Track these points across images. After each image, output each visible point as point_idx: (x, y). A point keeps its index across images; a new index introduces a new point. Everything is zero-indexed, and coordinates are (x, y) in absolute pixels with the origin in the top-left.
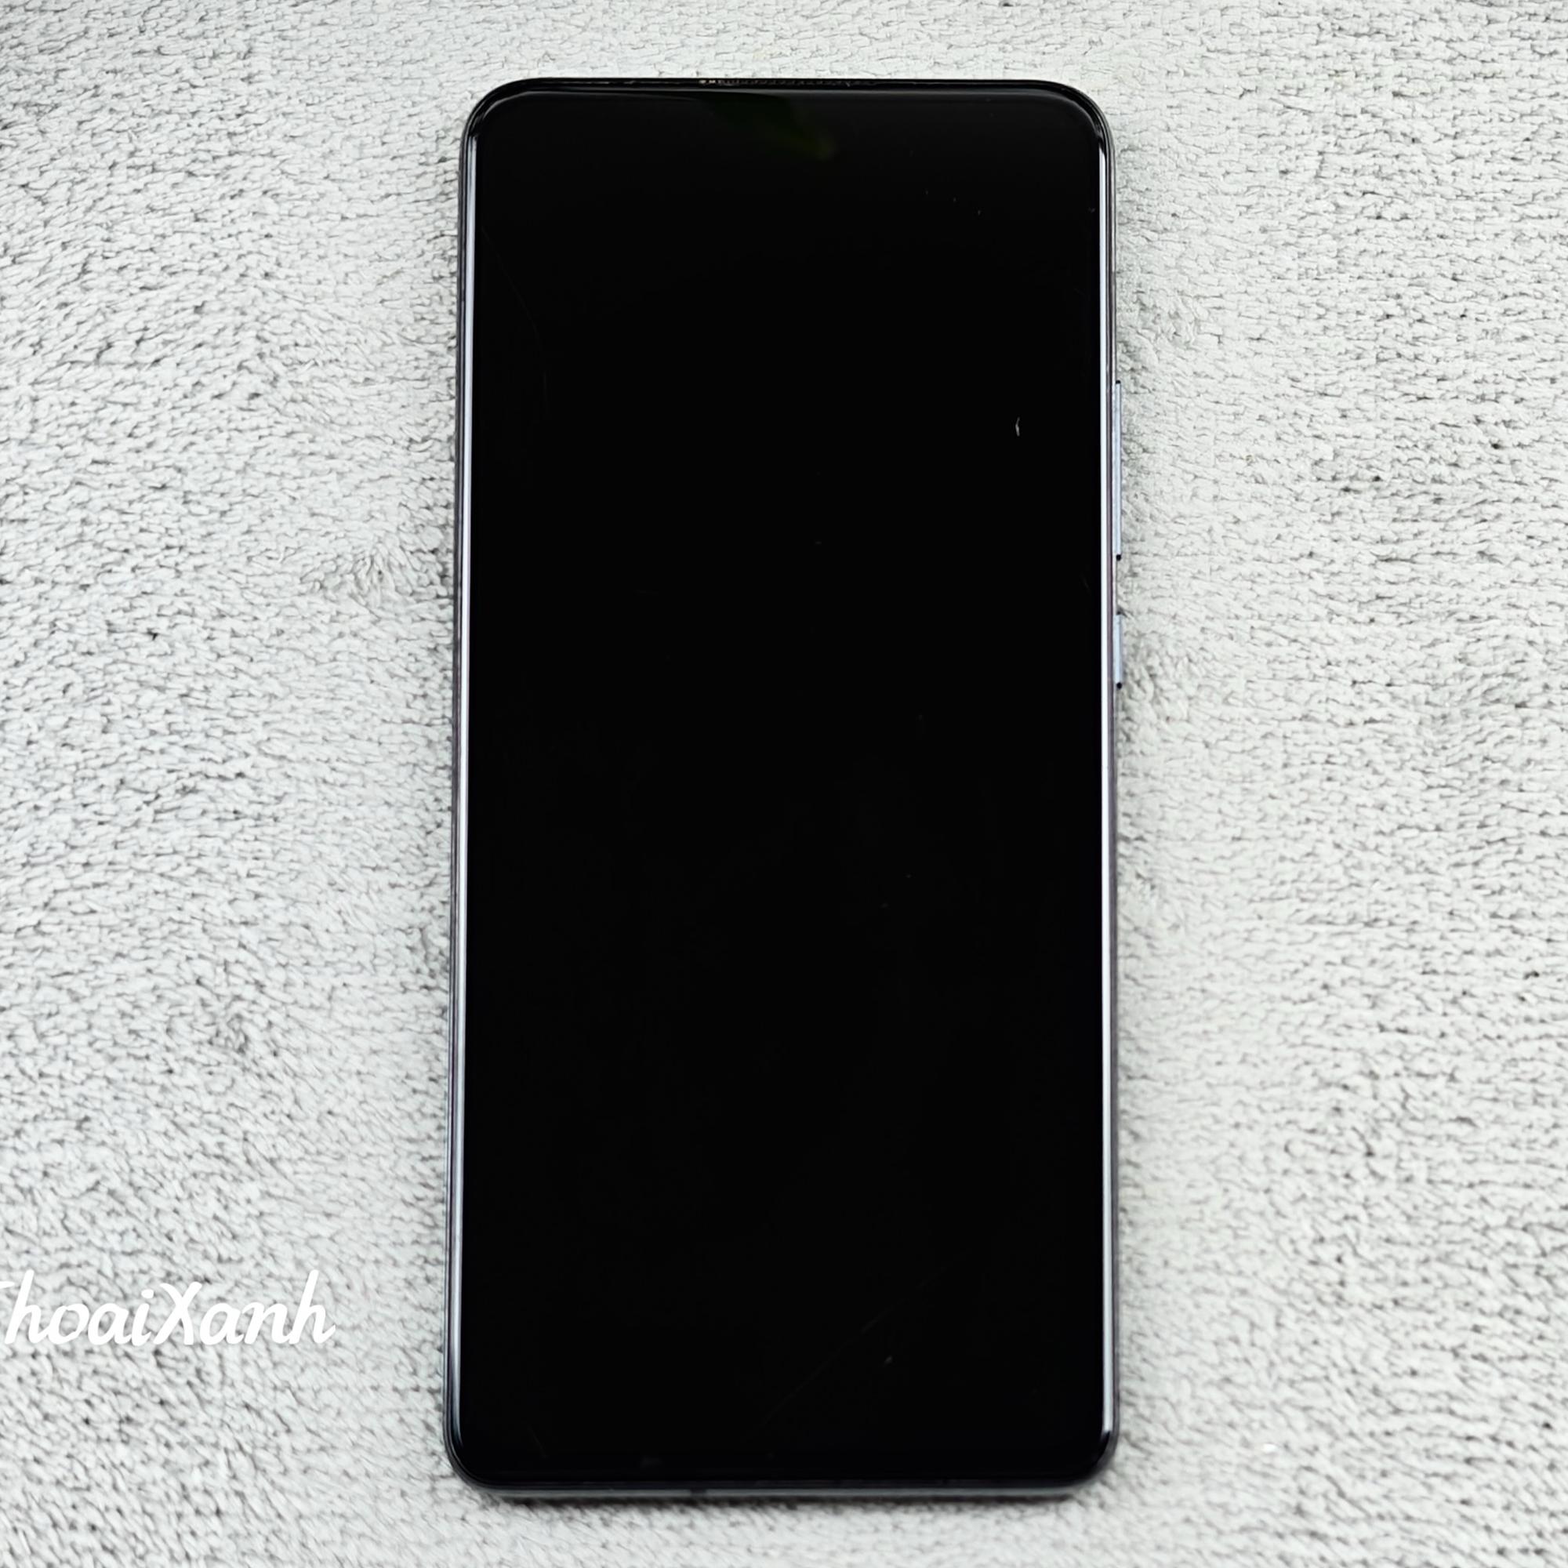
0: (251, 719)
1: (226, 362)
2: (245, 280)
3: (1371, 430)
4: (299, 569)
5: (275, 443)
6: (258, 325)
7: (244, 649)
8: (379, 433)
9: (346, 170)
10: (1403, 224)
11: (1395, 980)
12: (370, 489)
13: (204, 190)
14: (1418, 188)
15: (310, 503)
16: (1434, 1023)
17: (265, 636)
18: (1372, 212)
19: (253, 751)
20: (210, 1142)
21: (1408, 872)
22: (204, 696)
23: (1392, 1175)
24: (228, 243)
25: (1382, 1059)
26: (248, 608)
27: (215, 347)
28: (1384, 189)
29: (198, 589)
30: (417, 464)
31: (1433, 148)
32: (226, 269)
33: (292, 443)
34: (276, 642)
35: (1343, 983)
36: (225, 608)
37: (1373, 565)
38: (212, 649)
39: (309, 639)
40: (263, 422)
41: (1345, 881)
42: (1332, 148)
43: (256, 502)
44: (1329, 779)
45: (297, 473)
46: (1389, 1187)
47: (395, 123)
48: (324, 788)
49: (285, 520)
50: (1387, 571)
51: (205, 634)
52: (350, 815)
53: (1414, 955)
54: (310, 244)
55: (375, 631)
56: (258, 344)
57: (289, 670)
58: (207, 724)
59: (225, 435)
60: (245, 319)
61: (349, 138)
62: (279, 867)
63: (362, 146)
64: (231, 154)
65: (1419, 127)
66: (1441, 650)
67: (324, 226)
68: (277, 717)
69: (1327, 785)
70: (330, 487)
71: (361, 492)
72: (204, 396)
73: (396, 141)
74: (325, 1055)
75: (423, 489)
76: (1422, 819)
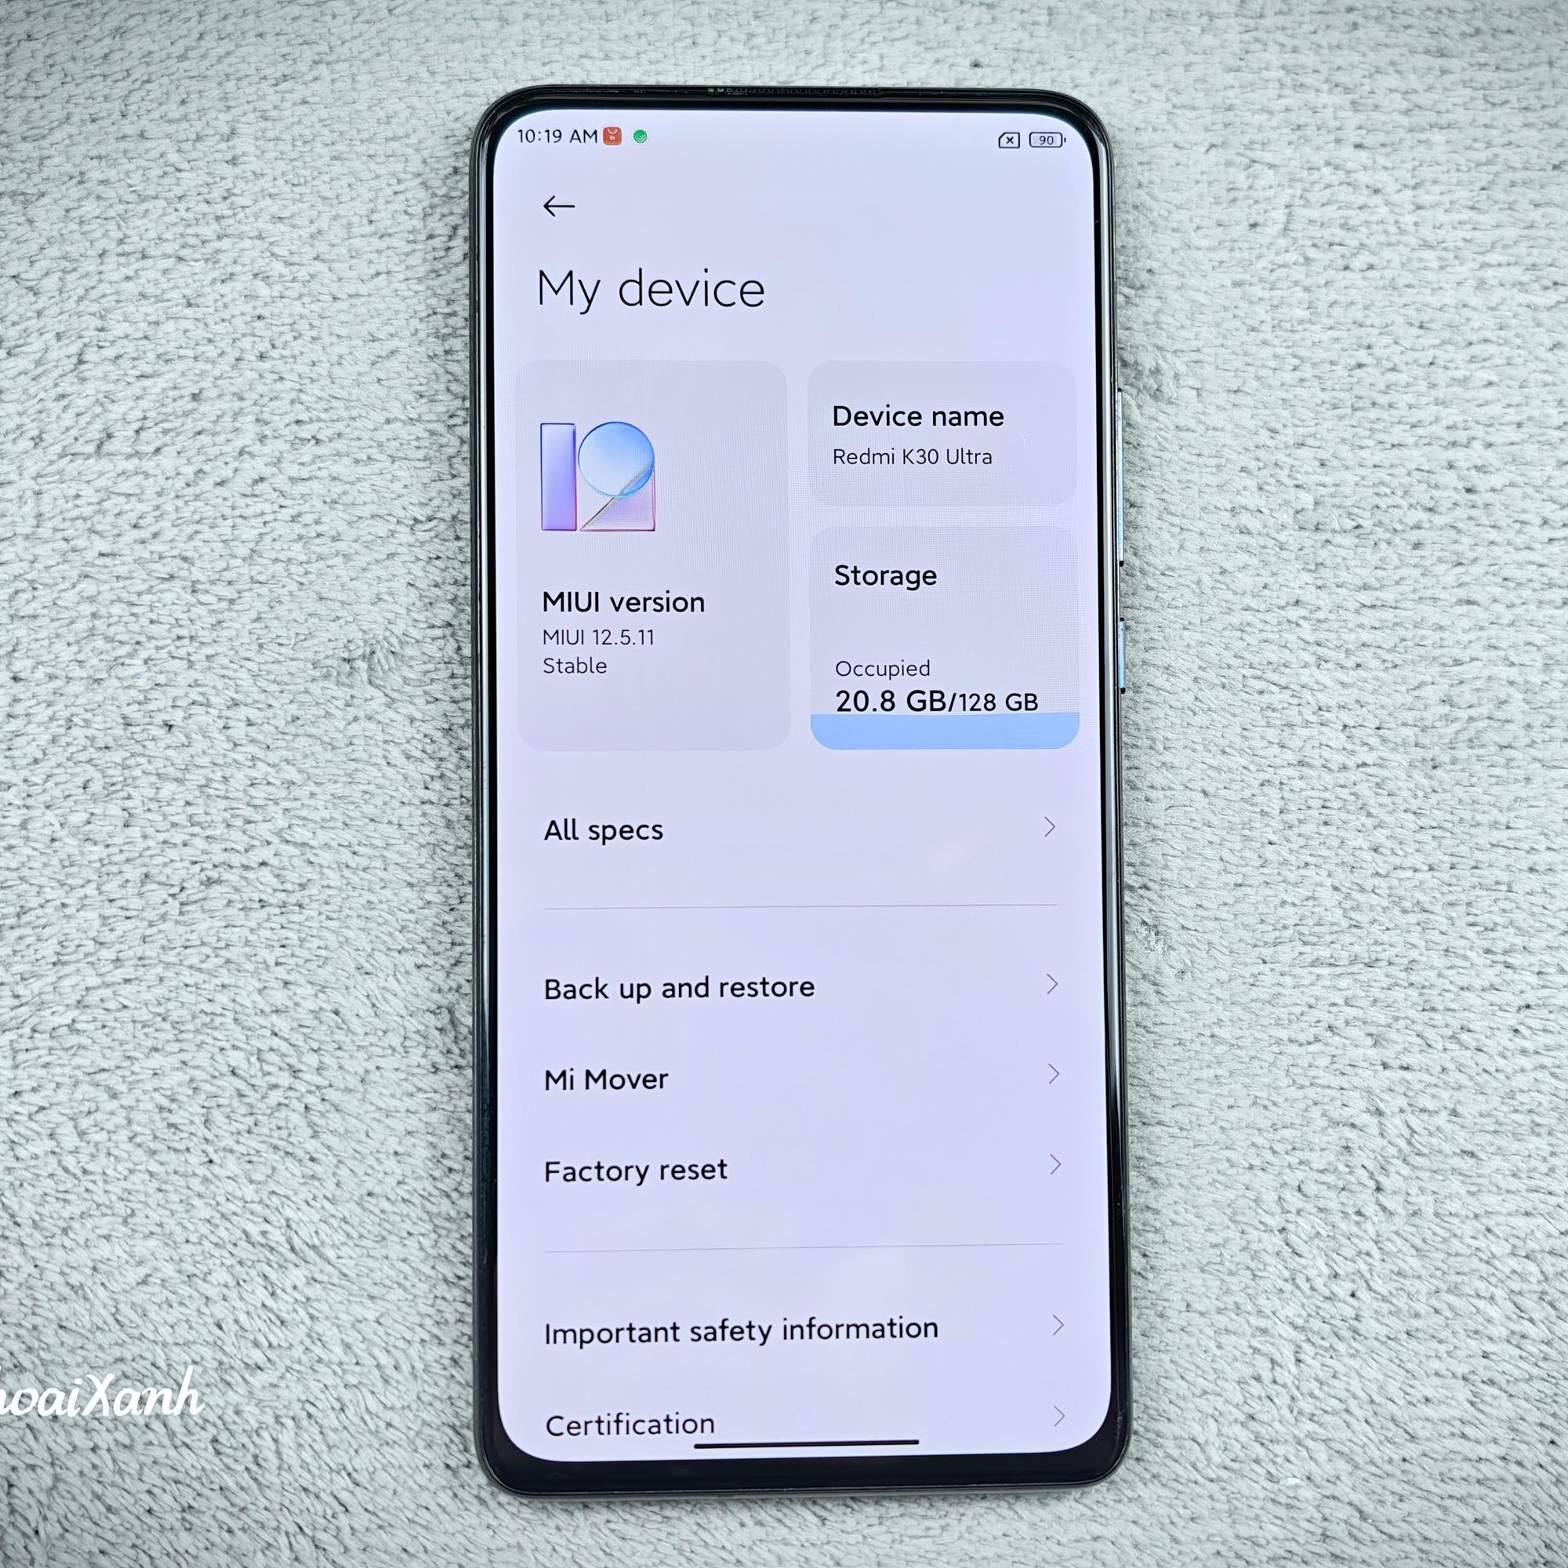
0: (271, 808)
1: (227, 449)
2: (242, 364)
3: (1350, 478)
4: (311, 656)
5: (281, 528)
6: (257, 409)
7: (261, 737)
8: (382, 512)
9: (335, 251)
10: (1370, 274)
11: (1397, 1019)
12: (376, 571)
13: (195, 274)
14: (1383, 238)
15: (317, 588)
16: (1436, 1059)
17: (281, 723)
18: (1341, 263)
19: (275, 840)
20: (254, 1230)
21: (1405, 911)
22: (223, 787)
23: (1401, 1210)
24: (221, 328)
25: (1386, 1096)
26: (262, 697)
27: (214, 434)
28: (1352, 241)
29: (210, 679)
30: (423, 543)
31: (1395, 198)
32: (222, 354)
33: (298, 528)
34: (291, 729)
35: (1347, 1023)
36: (239, 697)
37: (1357, 612)
38: (228, 739)
39: (324, 725)
40: (267, 507)
41: (1345, 923)
42: (1297, 201)
43: (264, 590)
44: (1326, 823)
45: (303, 558)
46: (1399, 1222)
47: (381, 201)
48: (347, 872)
49: (293, 606)
50: (1369, 617)
51: (221, 723)
52: (373, 898)
53: (1413, 993)
54: (302, 326)
55: (390, 714)
56: (258, 428)
57: (306, 756)
58: (227, 815)
59: (230, 522)
60: (245, 404)
61: (336, 217)
62: (306, 955)
63: (349, 225)
64: (219, 238)
65: (1381, 178)
66: (1428, 692)
67: (315, 307)
68: (297, 804)
69: (1324, 830)
70: (337, 571)
71: (369, 575)
72: (206, 484)
73: (383, 219)
74: (363, 1138)
75: (430, 568)
76: (1417, 860)
